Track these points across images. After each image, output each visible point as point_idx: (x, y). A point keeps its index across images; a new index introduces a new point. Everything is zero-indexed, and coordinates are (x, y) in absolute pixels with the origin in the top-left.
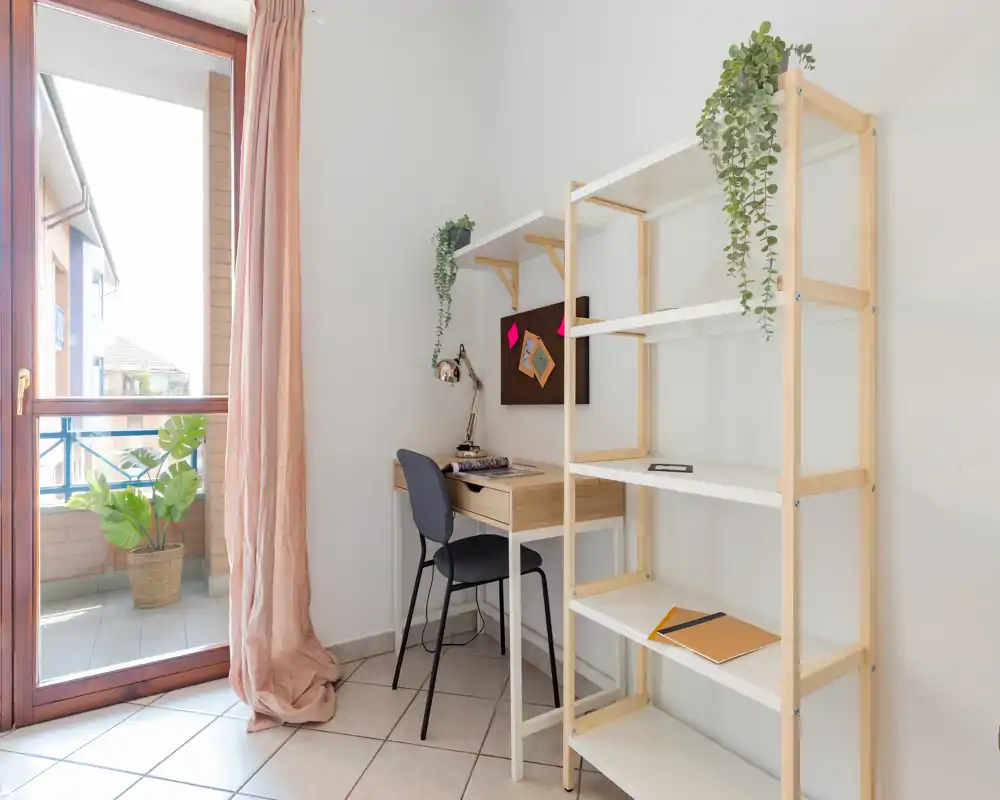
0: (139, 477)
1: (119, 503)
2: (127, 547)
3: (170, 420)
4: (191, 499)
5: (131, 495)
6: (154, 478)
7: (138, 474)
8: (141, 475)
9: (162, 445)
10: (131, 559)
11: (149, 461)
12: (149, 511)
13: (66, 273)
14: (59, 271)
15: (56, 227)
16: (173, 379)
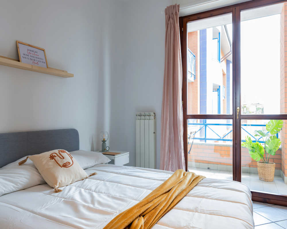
0: (259, 139)
1: (254, 147)
2: (256, 161)
3: (270, 122)
4: (277, 149)
5: (258, 145)
6: (265, 140)
7: (258, 139)
8: (260, 139)
9: (267, 129)
10: (258, 164)
11: (263, 135)
12: (263, 150)
13: (225, 74)
14: (224, 75)
15: (223, 61)
16: (258, 107)
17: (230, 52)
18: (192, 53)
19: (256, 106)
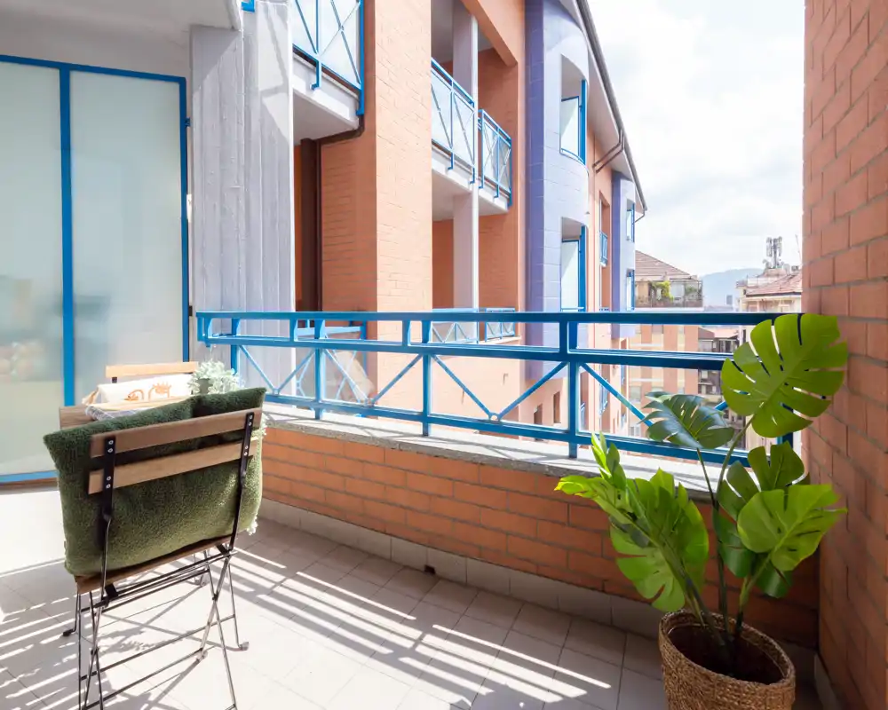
13: (609, 206)
14: (604, 206)
15: (602, 170)
16: (689, 286)
17: (618, 145)
18: (499, 127)
19: (685, 285)
